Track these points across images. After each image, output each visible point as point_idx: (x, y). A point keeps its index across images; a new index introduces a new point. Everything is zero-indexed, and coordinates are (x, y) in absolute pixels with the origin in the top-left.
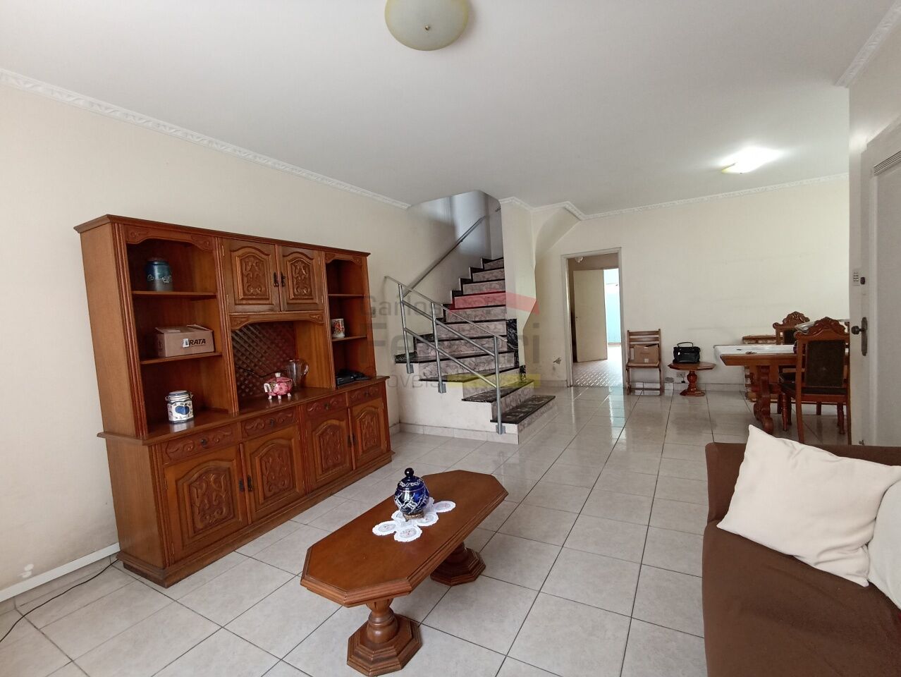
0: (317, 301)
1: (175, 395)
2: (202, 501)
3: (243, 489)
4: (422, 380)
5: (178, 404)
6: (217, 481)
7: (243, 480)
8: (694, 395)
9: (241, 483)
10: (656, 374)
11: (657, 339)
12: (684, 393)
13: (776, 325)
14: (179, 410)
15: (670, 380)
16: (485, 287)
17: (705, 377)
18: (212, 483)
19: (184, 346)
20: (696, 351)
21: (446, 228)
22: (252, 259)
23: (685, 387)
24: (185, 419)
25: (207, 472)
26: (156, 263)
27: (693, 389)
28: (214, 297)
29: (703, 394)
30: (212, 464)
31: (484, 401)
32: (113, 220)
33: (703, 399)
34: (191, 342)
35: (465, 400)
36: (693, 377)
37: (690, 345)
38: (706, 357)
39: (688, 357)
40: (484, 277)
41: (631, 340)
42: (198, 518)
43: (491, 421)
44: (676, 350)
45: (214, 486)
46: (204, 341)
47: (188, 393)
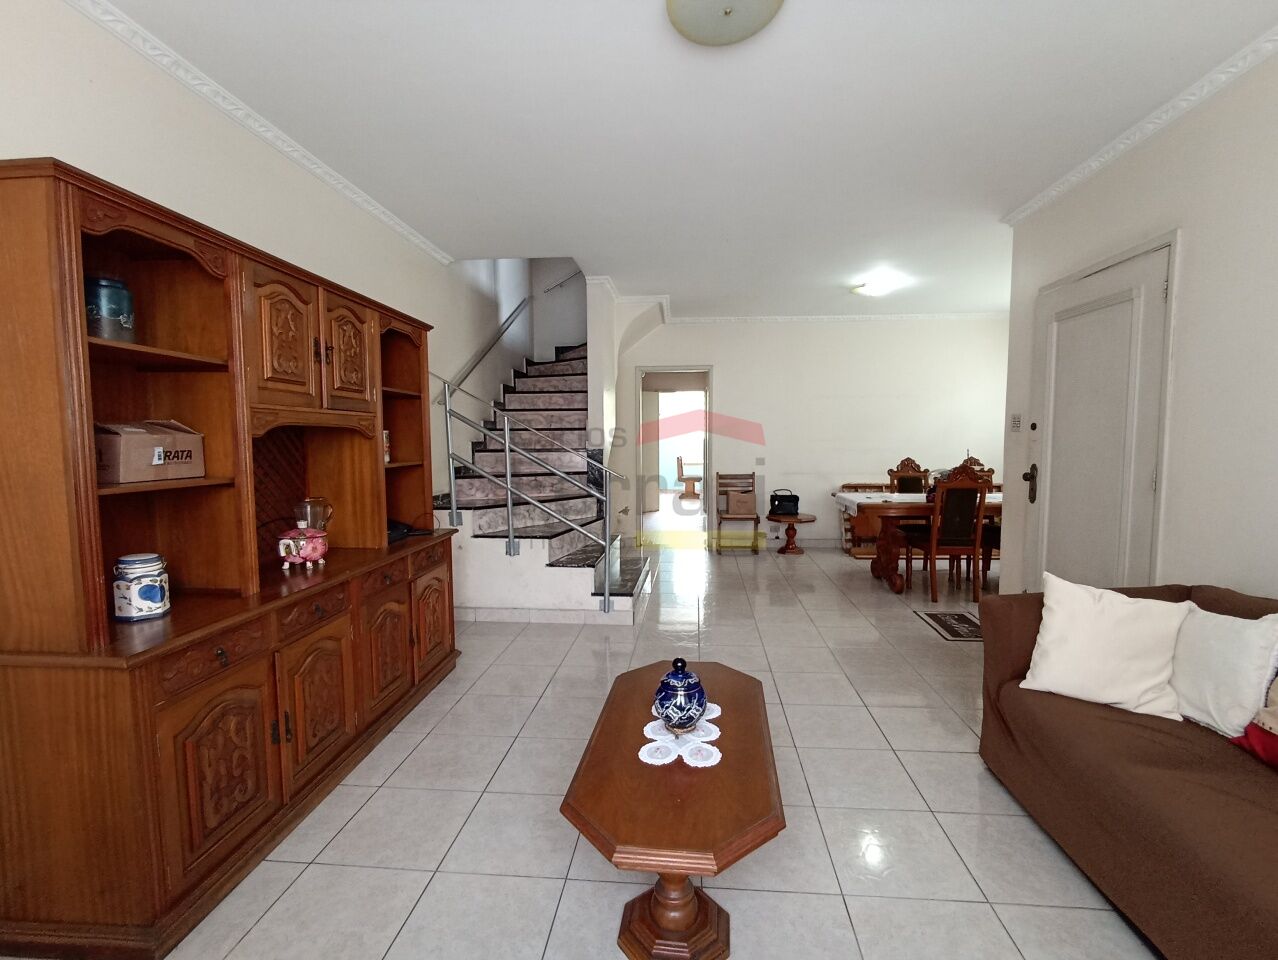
0: (368, 397)
1: (134, 562)
2: (217, 772)
3: (276, 740)
4: (476, 536)
5: (146, 581)
6: (240, 729)
7: (277, 721)
8: (793, 553)
9: (275, 727)
10: (748, 529)
11: (753, 485)
12: (782, 551)
13: (890, 472)
14: (147, 593)
15: (764, 535)
16: (541, 401)
17: (803, 532)
18: (232, 734)
19: (156, 461)
20: (794, 499)
21: (488, 304)
22: (287, 306)
23: (781, 543)
24: (160, 611)
25: (224, 714)
26: (104, 283)
27: (789, 548)
28: (223, 368)
29: (800, 551)
30: (229, 696)
31: (583, 566)
32: (59, 172)
33: (803, 558)
34: (167, 455)
35: (551, 565)
36: (791, 532)
37: (788, 493)
38: (803, 508)
39: (785, 506)
40: (535, 386)
41: (721, 485)
42: (209, 807)
43: (593, 594)
44: (774, 498)
45: (235, 739)
46: (189, 454)
47: (159, 559)
